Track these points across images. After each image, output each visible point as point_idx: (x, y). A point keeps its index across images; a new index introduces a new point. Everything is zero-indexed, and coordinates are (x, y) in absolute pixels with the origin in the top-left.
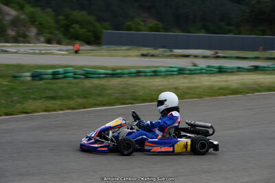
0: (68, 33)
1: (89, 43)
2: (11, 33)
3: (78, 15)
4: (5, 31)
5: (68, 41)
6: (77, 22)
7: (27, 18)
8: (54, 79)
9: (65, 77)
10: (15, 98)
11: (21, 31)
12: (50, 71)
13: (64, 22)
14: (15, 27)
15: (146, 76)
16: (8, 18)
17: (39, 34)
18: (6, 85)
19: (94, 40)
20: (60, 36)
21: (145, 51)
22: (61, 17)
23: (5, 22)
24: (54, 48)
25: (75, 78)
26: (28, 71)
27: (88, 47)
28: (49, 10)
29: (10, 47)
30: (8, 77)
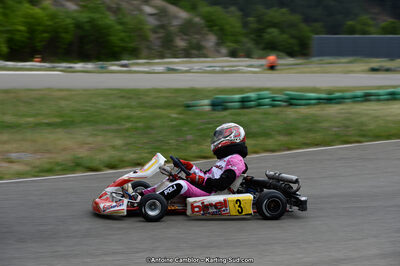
0: (261, 41)
1: (291, 54)
2: (181, 43)
3: (277, 14)
4: (172, 41)
5: (261, 52)
6: (275, 25)
7: (202, 22)
8: (243, 107)
9: (260, 105)
10: (189, 137)
11: (194, 41)
12: (237, 97)
13: (254, 26)
14: (186, 34)
15: (379, 100)
16: (175, 23)
17: (220, 43)
18: (176, 119)
19: (300, 49)
20: (250, 45)
21: (376, 63)
22: (251, 19)
23: (172, 28)
24: (242, 63)
25: (274, 106)
26: (206, 97)
27: (291, 61)
28: (233, 9)
29: (179, 63)
30: (178, 106)
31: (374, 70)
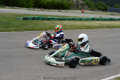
0: (98, 8)
2: (80, 7)
6: (101, 5)
16: (80, 3)
17: (88, 8)
19: (105, 10)
22: (96, 3)
28: (93, 1)
31: (111, 15)
